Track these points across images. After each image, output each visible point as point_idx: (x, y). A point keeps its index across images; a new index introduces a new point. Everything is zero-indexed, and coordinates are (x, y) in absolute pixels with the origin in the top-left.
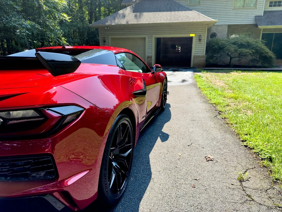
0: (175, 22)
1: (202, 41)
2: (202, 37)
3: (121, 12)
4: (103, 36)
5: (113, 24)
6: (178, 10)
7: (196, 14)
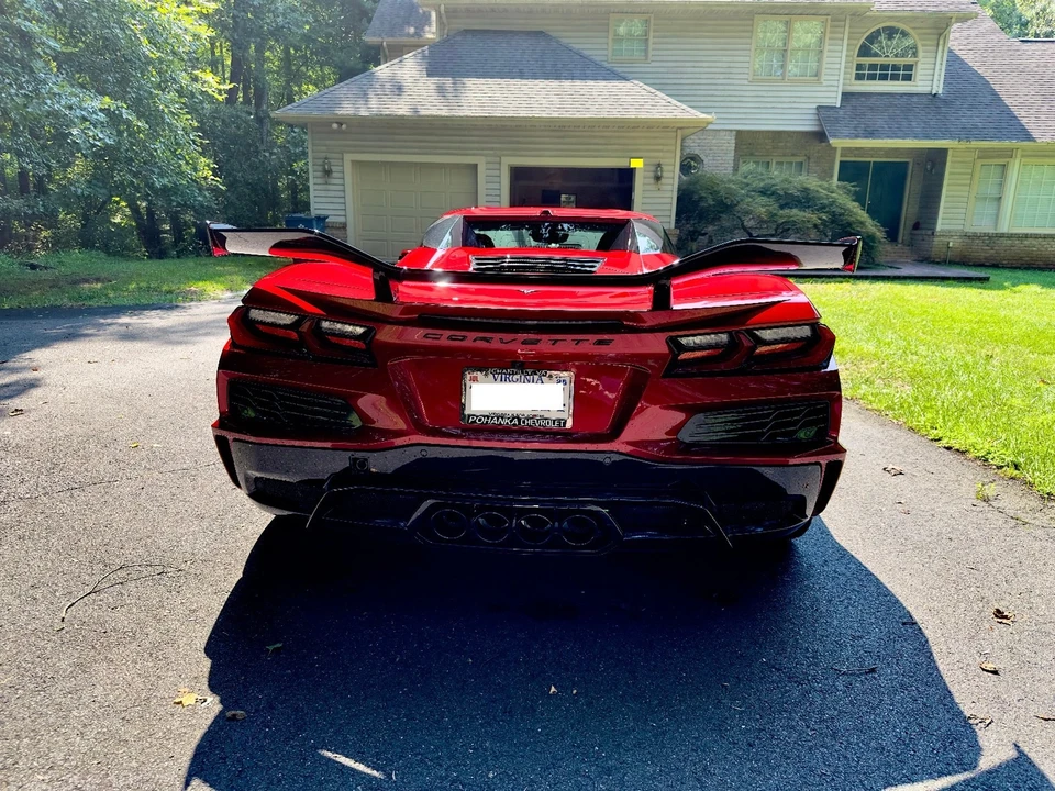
0: (578, 115)
1: (663, 181)
2: (665, 168)
3: (383, 71)
4: (324, 155)
5: (364, 113)
6: (584, 77)
7: (644, 93)
